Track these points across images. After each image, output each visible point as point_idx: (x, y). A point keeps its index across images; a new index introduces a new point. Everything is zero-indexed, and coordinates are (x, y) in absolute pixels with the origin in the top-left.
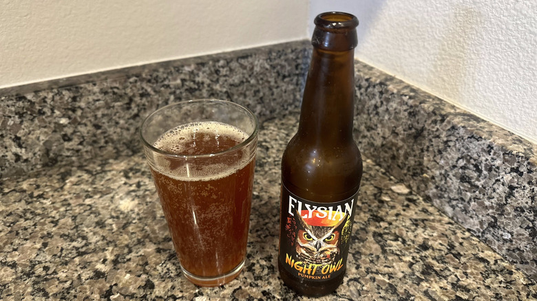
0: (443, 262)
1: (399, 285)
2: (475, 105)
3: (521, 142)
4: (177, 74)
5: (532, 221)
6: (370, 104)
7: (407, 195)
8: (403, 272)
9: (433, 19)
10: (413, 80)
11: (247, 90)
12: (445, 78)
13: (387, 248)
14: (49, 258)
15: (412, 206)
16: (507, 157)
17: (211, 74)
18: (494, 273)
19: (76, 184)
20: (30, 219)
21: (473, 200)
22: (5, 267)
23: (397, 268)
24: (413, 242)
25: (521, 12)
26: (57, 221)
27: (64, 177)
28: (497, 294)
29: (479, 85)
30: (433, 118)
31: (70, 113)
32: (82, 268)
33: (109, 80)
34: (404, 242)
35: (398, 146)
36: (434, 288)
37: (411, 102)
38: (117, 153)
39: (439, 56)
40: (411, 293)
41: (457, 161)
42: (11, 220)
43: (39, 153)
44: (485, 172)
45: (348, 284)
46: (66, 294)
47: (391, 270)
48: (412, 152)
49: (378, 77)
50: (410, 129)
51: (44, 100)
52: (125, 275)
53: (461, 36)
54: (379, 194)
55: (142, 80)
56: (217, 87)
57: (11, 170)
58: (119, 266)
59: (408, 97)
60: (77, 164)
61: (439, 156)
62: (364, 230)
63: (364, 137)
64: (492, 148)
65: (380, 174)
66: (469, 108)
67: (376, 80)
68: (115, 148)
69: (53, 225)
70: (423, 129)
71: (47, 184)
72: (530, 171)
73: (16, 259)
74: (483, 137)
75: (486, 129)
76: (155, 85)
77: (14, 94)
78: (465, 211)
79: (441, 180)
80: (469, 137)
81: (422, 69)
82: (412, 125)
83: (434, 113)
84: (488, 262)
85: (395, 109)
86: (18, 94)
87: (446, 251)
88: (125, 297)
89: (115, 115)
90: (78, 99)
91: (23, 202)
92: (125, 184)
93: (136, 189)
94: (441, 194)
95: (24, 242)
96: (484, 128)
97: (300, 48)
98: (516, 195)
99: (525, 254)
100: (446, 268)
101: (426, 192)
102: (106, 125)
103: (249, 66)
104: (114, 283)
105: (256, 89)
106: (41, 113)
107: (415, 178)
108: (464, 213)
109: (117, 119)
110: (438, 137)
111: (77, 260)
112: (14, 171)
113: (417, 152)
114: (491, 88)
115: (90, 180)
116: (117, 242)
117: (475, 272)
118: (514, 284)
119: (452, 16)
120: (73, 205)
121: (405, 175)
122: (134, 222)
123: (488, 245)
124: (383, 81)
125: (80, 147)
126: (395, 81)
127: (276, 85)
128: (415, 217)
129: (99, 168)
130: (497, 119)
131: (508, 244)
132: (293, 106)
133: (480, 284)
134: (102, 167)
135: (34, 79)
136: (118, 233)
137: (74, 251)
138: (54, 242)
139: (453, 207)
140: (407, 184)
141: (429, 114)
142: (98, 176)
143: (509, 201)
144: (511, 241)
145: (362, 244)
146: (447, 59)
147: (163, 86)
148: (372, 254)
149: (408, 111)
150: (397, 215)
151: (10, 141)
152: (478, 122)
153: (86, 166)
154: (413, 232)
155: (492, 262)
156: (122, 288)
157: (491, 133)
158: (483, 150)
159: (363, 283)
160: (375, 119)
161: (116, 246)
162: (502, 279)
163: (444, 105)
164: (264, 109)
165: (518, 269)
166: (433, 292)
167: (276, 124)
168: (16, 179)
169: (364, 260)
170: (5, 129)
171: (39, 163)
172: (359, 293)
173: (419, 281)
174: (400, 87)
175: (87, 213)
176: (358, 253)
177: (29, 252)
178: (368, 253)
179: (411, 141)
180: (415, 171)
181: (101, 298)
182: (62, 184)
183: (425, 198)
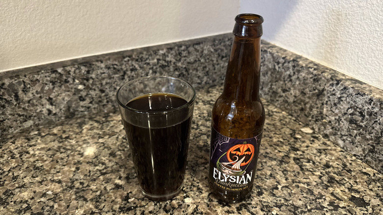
0: (341, 175)
1: (314, 189)
2: (359, 74)
4: (155, 55)
6: (285, 74)
7: (312, 134)
8: (316, 182)
9: (330, 17)
10: (315, 58)
11: (199, 66)
12: (338, 56)
13: (304, 167)
15: (316, 141)
16: (382, 106)
17: (176, 56)
18: (374, 182)
19: (90, 130)
20: (64, 153)
21: (358, 135)
22: (54, 183)
23: (312, 180)
24: (320, 163)
26: (83, 153)
27: (80, 125)
28: (377, 194)
29: (361, 60)
30: (331, 82)
31: (85, 81)
32: (106, 183)
33: (111, 60)
34: (314, 163)
35: (306, 102)
36: (337, 191)
37: (315, 72)
38: (114, 109)
39: (333, 42)
40: (323, 194)
41: (347, 110)
42: (51, 153)
43: (64, 109)
44: (367, 117)
45: (282, 190)
46: (98, 199)
47: (308, 180)
48: (315, 106)
49: (291, 56)
50: (314, 90)
51: (69, 73)
52: (136, 186)
53: (350, 29)
54: (293, 134)
55: (132, 60)
56: (179, 64)
57: (45, 121)
58: (130, 180)
59: (313, 69)
60: (87, 116)
61: (335, 107)
62: (287, 156)
63: (281, 96)
64: (372, 101)
65: (292, 121)
66: (355, 76)
67: (290, 58)
68: (113, 106)
69: (80, 156)
70: (323, 90)
71: (70, 129)
73: (60, 178)
74: (366, 94)
75: (367, 89)
76: (140, 63)
77: (50, 68)
78: (353, 142)
79: (336, 123)
80: (356, 94)
81: (322, 51)
82: (316, 87)
83: (332, 79)
84: (370, 175)
85: (304, 77)
86: (52, 68)
87: (342, 168)
88: (138, 200)
89: (114, 83)
90: (91, 72)
91: (56, 142)
94: (335, 132)
95: (63, 167)
100: (343, 179)
101: (325, 131)
102: (107, 91)
103: (200, 50)
104: (129, 191)
105: (204, 65)
106: (66, 81)
107: (317, 123)
108: (352, 144)
109: (115, 86)
110: (334, 94)
111: (101, 178)
112: (47, 121)
113: (319, 105)
114: (370, 62)
115: (100, 127)
116: (127, 166)
117: (362, 181)
119: (344, 15)
120: (91, 143)
121: (310, 121)
123: (368, 164)
124: (295, 59)
125: (90, 105)
126: (303, 59)
127: (217, 63)
128: (319, 147)
129: (104, 119)
130: (374, 82)
131: (382, 163)
133: (366, 188)
134: (106, 119)
135: (61, 59)
136: (126, 160)
137: (98, 172)
138: (83, 167)
139: (344, 140)
140: (311, 127)
141: (328, 80)
142: (104, 124)
145: (287, 165)
146: (339, 43)
147: (145, 64)
148: (295, 171)
149: (313, 78)
150: (307, 147)
151: (46, 101)
152: (362, 84)
153: (95, 118)
154: (319, 157)
155: (372, 175)
156: (135, 195)
157: (371, 91)
158: (366, 102)
159: (291, 188)
160: (289, 85)
161: (126, 168)
162: (380, 185)
163: (338, 74)
164: (209, 79)
166: (337, 193)
167: (217, 89)
168: (48, 127)
169: (290, 175)
170: (43, 93)
171: (63, 116)
172: (290, 195)
173: (327, 187)
174: (307, 63)
175: (102, 148)
176: (285, 170)
177: (68, 173)
178: (292, 170)
179: (315, 98)
180: (317, 118)
181: (122, 201)
182: (81, 130)
183: (324, 135)
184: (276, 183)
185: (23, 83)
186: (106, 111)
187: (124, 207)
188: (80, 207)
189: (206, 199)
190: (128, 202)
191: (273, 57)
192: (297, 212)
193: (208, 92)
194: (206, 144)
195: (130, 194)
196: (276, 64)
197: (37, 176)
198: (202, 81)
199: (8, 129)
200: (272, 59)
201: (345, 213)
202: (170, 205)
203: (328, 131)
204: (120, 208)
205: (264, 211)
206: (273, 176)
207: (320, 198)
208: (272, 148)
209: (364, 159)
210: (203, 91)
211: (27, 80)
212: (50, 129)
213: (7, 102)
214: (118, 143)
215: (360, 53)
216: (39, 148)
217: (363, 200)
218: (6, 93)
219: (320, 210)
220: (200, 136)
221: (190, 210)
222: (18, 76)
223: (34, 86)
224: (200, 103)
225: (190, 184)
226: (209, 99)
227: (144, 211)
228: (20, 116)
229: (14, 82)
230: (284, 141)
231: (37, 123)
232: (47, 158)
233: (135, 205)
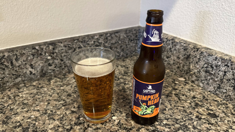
0: (202, 102)
1: (187, 110)
2: (209, 44)
3: (227, 55)
4: (92, 39)
5: (234, 84)
6: (168, 48)
7: (184, 81)
8: (188, 106)
9: (191, 14)
10: (184, 37)
11: (118, 46)
12: (197, 35)
13: (181, 99)
15: (187, 85)
16: (223, 61)
17: (104, 39)
18: (221, 105)
19: (55, 83)
20: (40, 95)
21: (210, 79)
22: (35, 111)
23: (185, 105)
24: (190, 96)
25: (224, 9)
26: (51, 95)
27: (49, 80)
28: (223, 111)
29: (210, 37)
30: (194, 50)
31: (52, 54)
32: (66, 110)
33: (67, 42)
34: (186, 96)
35: (180, 63)
37: (185, 45)
39: (194, 28)
40: (192, 112)
41: (204, 65)
42: (32, 96)
43: (39, 71)
44: (215, 68)
45: (168, 110)
46: (62, 119)
47: (183, 105)
48: (185, 64)
49: (171, 37)
50: (185, 55)
51: (42, 49)
53: (202, 19)
54: (174, 81)
55: (79, 42)
56: (107, 45)
57: (28, 78)
58: (80, 108)
59: (183, 43)
61: (197, 64)
63: (166, 61)
64: (217, 58)
65: (173, 75)
66: (207, 46)
67: (170, 38)
68: (68, 69)
69: (50, 97)
71: (43, 82)
72: (232, 65)
73: (38, 108)
74: (213, 55)
76: (84, 44)
77: (31, 47)
78: (208, 84)
79: (198, 73)
80: (208, 56)
81: (188, 33)
82: (185, 54)
83: (194, 48)
84: (218, 101)
85: (178, 48)
86: (33, 47)
87: (202, 98)
89: (69, 56)
90: (55, 49)
91: (35, 90)
94: (198, 79)
95: (40, 103)
96: (213, 52)
97: (137, 29)
98: (227, 74)
99: (232, 97)
100: (203, 104)
101: (192, 79)
102: (65, 60)
103: (118, 36)
104: (80, 114)
105: (121, 45)
106: (41, 54)
107: (187, 74)
110: (196, 57)
111: (63, 108)
112: (29, 78)
113: (188, 64)
114: (215, 37)
115: (61, 81)
116: (78, 101)
117: (214, 105)
118: (229, 108)
119: (199, 12)
120: (56, 89)
121: (183, 74)
123: (217, 96)
124: (173, 39)
125: (55, 69)
126: (177, 38)
127: (128, 44)
128: (189, 88)
129: (63, 77)
130: (218, 48)
131: (225, 94)
132: (135, 52)
133: (217, 108)
135: (37, 41)
136: (77, 98)
137: (61, 105)
138: (52, 102)
139: (203, 83)
140: (184, 77)
141: (192, 49)
142: (63, 79)
143: (225, 77)
144: (226, 93)
145: (171, 97)
147: (87, 44)
148: (175, 101)
149: (184, 49)
150: (182, 88)
151: (29, 66)
152: (211, 50)
153: (57, 76)
154: (189, 93)
155: (220, 101)
157: (216, 53)
159: (174, 110)
160: (170, 54)
161: (77, 102)
162: (224, 106)
163: (197, 45)
164: (124, 54)
165: (229, 103)
166: (200, 111)
167: (129, 59)
168: (30, 81)
169: (173, 103)
170: (27, 61)
171: (39, 75)
172: (173, 113)
173: (194, 108)
174: (180, 40)
175: (62, 92)
176: (170, 100)
177: (43, 106)
179: (185, 60)
180: (187, 72)
181: (76, 119)
182: (50, 83)
183: (192, 81)
184: (165, 107)
185: (16, 55)
186: (64, 72)
187: (77, 123)
188: (51, 123)
189: (125, 117)
190: (80, 120)
192: (177, 122)
193: (124, 61)
194: (123, 88)
197: (25, 108)
198: (120, 55)
199: (7, 83)
201: (205, 121)
204: (75, 123)
205: (158, 122)
207: (191, 115)
209: (215, 93)
210: (121, 60)
211: (18, 54)
212: (31, 83)
213: (6, 66)
214: (72, 89)
215: (209, 33)
216: (25, 93)
217: (215, 114)
218: (5, 61)
219: (191, 120)
220: (120, 84)
221: (116, 122)
222: (13, 51)
223: (22, 57)
224: (119, 67)
225: (115, 109)
226: (124, 65)
227: (89, 124)
228: (13, 75)
229: (10, 55)
230: (169, 85)
231: (23, 79)
232: (30, 98)
233: (83, 121)
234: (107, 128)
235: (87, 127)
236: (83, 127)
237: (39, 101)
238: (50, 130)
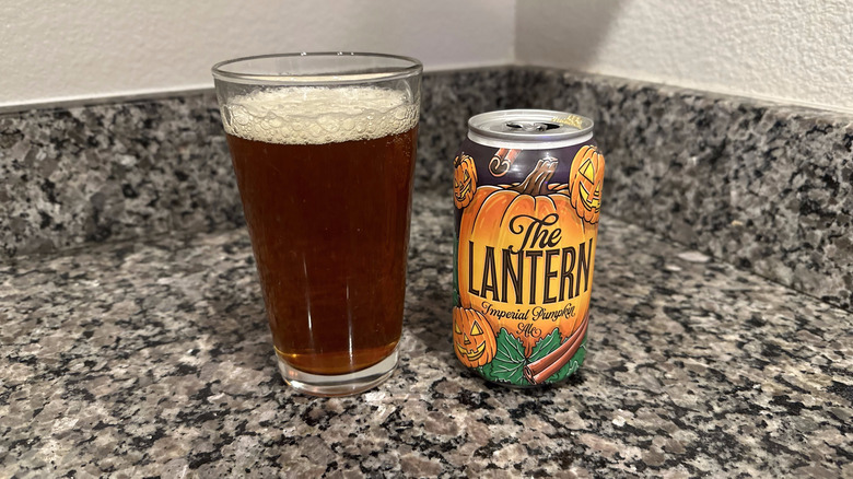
0: (795, 341)
1: (728, 369)
2: (808, 92)
6: (628, 127)
7: (706, 263)
8: (729, 354)
10: (696, 81)
12: (752, 62)
13: (694, 326)
14: (95, 350)
15: (719, 275)
19: (142, 262)
20: (63, 304)
21: (827, 241)
22: (16, 364)
23: (718, 350)
26: (111, 305)
27: (120, 256)
29: (810, 57)
30: (741, 119)
31: (139, 147)
32: (155, 362)
33: (205, 98)
34: (719, 317)
35: (683, 186)
36: (790, 372)
37: (700, 104)
39: (737, 30)
40: (752, 380)
41: (791, 181)
42: (28, 306)
43: (82, 215)
44: (844, 185)
45: (637, 371)
48: (708, 189)
50: (702, 149)
51: (99, 121)
52: (234, 369)
54: (660, 264)
57: (32, 242)
58: (222, 357)
59: (693, 98)
60: (142, 239)
61: (758, 181)
62: (648, 304)
63: (622, 187)
65: (655, 241)
67: (636, 87)
68: (208, 217)
69: (102, 310)
70: (724, 144)
71: (93, 262)
73: (35, 353)
74: (834, 124)
77: (53, 109)
78: (816, 265)
79: (766, 222)
80: (808, 133)
81: (711, 59)
82: (705, 142)
83: (742, 110)
85: (674, 124)
86: (61, 112)
87: (796, 327)
88: (235, 397)
89: (212, 158)
90: (154, 125)
91: (51, 284)
92: (227, 259)
93: (246, 265)
94: (767, 248)
95: (52, 331)
96: (831, 115)
100: (804, 348)
101: (740, 252)
102: (195, 175)
104: (214, 379)
105: (436, 134)
106: (92, 143)
107: (718, 233)
108: (813, 269)
109: (215, 166)
110: (753, 148)
111: (146, 352)
112: (37, 245)
113: (718, 186)
114: (832, 56)
115: (167, 257)
116: (217, 329)
120: (137, 286)
121: (700, 233)
122: (245, 303)
124: (647, 88)
125: (151, 210)
126: (667, 87)
128: (728, 287)
129: (180, 244)
134: (187, 242)
136: (219, 317)
137: (141, 342)
138: (105, 331)
139: (792, 265)
140: (703, 249)
141: (732, 114)
142: (179, 252)
145: (647, 321)
146: (751, 30)
148: (669, 334)
149: (697, 120)
150: (698, 286)
151: (37, 188)
152: (819, 112)
153: (158, 241)
154: (732, 304)
156: (229, 386)
159: (665, 370)
160: (639, 152)
161: (215, 333)
166: (791, 377)
168: (40, 257)
169: (658, 341)
170: (31, 166)
171: (81, 233)
172: (661, 383)
173: (762, 365)
175: (161, 295)
176: (644, 332)
177: (59, 343)
178: (661, 331)
179: (707, 168)
180: (717, 222)
181: (190, 399)
182: (118, 263)
183: (738, 263)
184: (620, 359)
187: (192, 414)
188: (70, 413)
189: (425, 393)
190: (206, 402)
191: (597, 94)
192: (683, 419)
194: (433, 284)
195: (214, 386)
196: (603, 110)
198: (431, 173)
200: (594, 101)
201: (823, 419)
202: (323, 407)
203: (748, 249)
204: (180, 415)
205: (589, 418)
206: (611, 343)
207: (748, 389)
208: (605, 289)
214: (207, 286)
215: (804, 41)
219: (750, 413)
220: (420, 270)
221: (382, 414)
223: (10, 146)
227: (246, 422)
230: (637, 277)
231: (10, 246)
232: (16, 315)
233: (223, 409)
234: (330, 441)
235: (233, 434)
236: (212, 432)
237: (47, 325)
238: (53, 442)
